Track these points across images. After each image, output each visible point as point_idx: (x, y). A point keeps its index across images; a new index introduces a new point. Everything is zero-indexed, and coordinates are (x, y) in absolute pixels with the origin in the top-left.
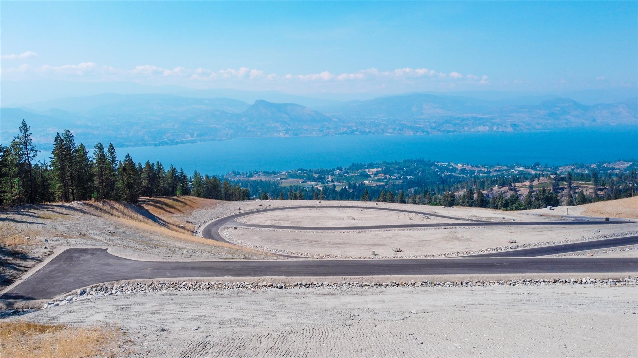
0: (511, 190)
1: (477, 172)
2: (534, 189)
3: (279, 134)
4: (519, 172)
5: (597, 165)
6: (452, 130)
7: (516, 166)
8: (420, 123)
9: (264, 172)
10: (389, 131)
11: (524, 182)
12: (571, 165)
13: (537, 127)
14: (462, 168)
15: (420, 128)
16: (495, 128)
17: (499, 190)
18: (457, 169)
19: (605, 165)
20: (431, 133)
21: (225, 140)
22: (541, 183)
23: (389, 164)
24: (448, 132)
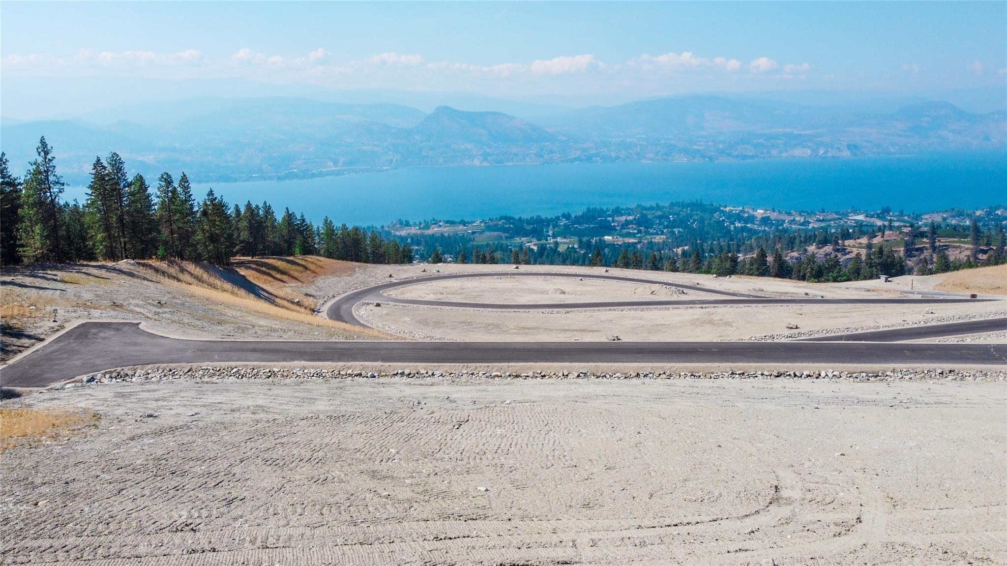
0: (838, 250)
1: (788, 222)
3: (473, 161)
4: (855, 223)
5: (986, 212)
6: (751, 154)
7: (851, 212)
8: (698, 144)
9: (447, 222)
10: (648, 155)
11: (859, 238)
12: (943, 212)
13: (892, 150)
14: (764, 216)
15: (698, 151)
16: (822, 152)
17: (818, 250)
18: (756, 217)
19: (999, 212)
20: (717, 159)
21: (387, 170)
22: (887, 241)
23: (646, 209)
24: (745, 157)
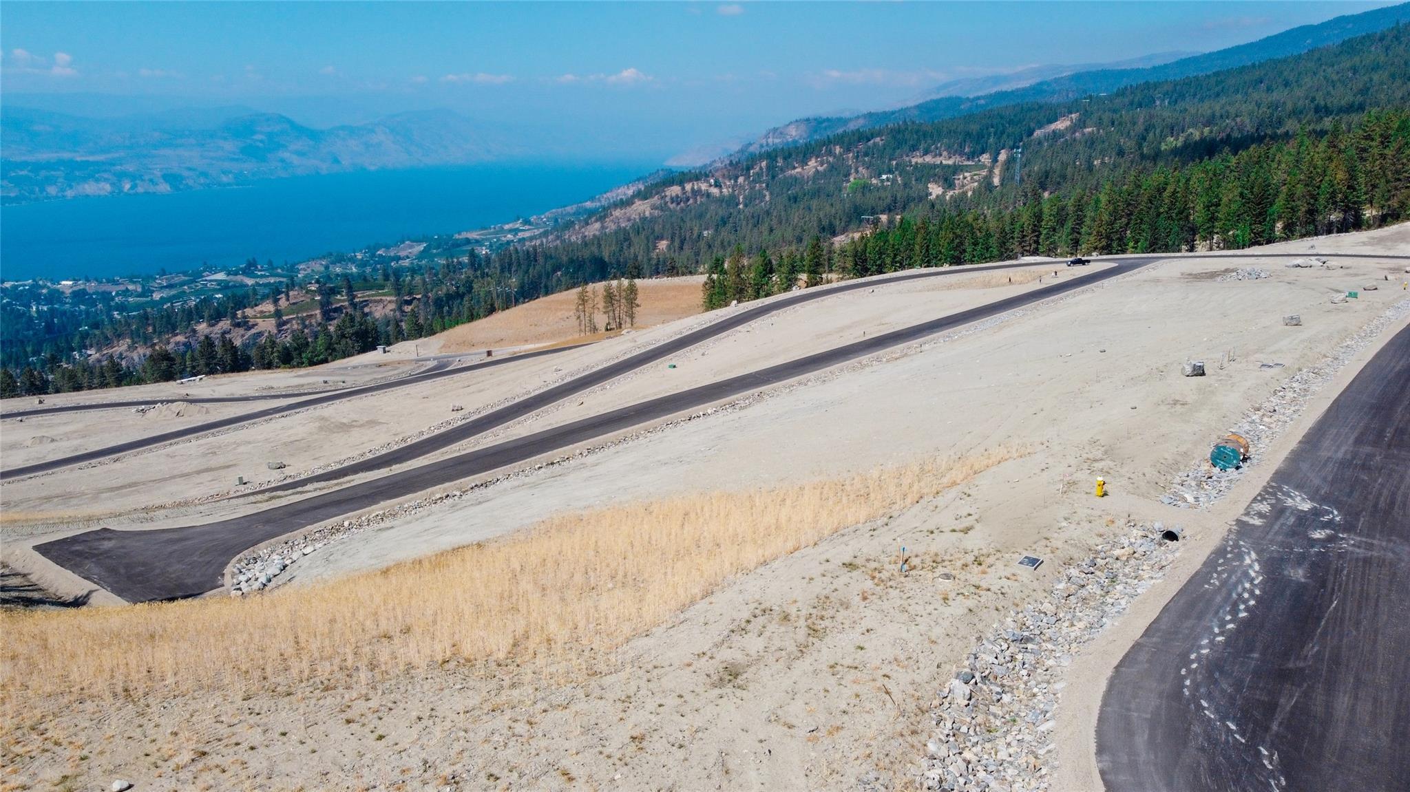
0: (238, 325)
1: (118, 294)
2: (285, 318)
4: (218, 285)
5: (367, 253)
6: (12, 195)
7: (204, 271)
11: (256, 305)
12: (321, 259)
13: (224, 179)
14: (75, 289)
16: (127, 186)
17: (211, 329)
18: (63, 293)
19: (381, 252)
22: (294, 304)
